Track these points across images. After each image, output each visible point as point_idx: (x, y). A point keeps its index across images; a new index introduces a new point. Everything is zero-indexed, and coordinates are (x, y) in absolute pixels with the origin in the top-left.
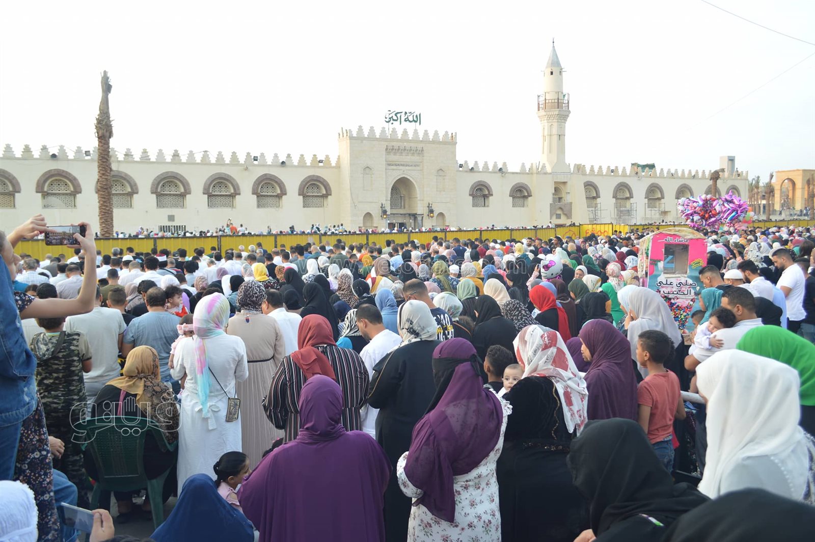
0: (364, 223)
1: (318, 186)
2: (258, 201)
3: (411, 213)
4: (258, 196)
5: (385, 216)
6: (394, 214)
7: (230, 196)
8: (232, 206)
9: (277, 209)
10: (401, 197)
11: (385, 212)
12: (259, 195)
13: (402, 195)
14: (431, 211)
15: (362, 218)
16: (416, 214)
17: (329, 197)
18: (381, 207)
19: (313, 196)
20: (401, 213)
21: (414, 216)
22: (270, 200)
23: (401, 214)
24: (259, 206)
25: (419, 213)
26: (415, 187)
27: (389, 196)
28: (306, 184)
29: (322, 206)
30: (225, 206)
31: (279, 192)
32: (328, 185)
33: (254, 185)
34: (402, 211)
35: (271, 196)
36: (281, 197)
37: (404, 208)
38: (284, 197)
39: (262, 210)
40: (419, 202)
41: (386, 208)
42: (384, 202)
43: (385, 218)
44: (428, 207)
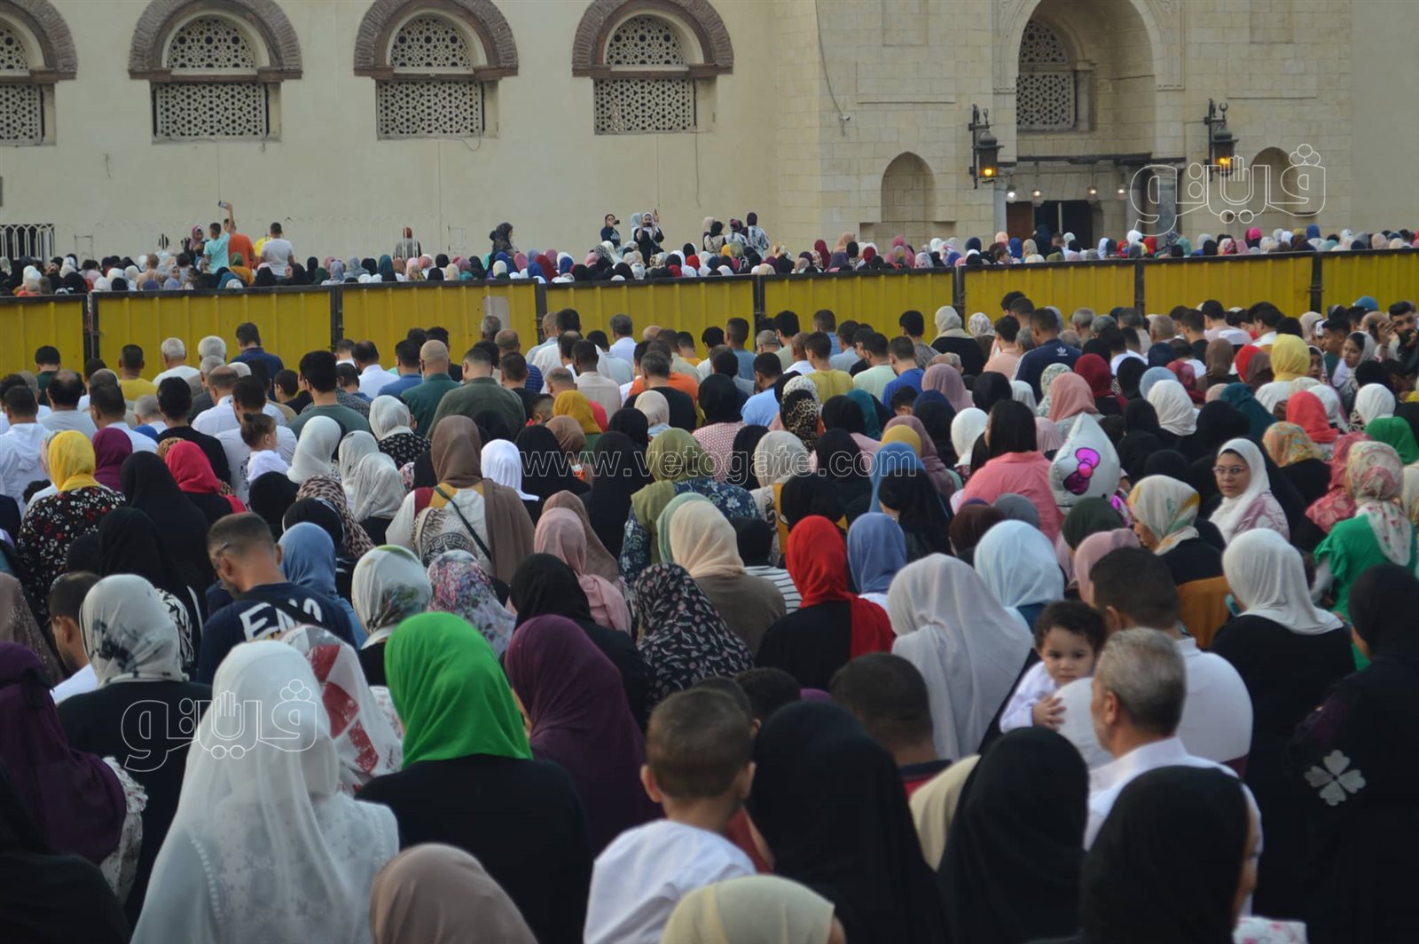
0: (887, 204)
1: (668, 26)
2: (384, 108)
3: (1121, 152)
4: (382, 84)
5: (988, 172)
6: (1036, 160)
7: (252, 82)
8: (265, 131)
9: (473, 142)
10: (1076, 72)
11: (986, 151)
12: (385, 76)
13: (1080, 67)
14: (1222, 145)
15: (877, 181)
16: (1147, 158)
17: (722, 80)
18: (972, 127)
19: (644, 77)
20: (1074, 153)
21: (1137, 166)
22: (436, 100)
23: (1072, 160)
24: (388, 128)
25: (1162, 149)
26: (1142, 27)
27: (1013, 71)
28: (611, 20)
29: (687, 124)
30: (232, 129)
31: (481, 60)
32: (718, 22)
33: (363, 30)
34: (1077, 145)
35: (443, 80)
36: (494, 84)
37: (1093, 127)
38: (505, 84)
39: (405, 150)
40: (1160, 98)
41: (994, 132)
42: (985, 103)
43: (992, 180)
44: (1208, 121)
